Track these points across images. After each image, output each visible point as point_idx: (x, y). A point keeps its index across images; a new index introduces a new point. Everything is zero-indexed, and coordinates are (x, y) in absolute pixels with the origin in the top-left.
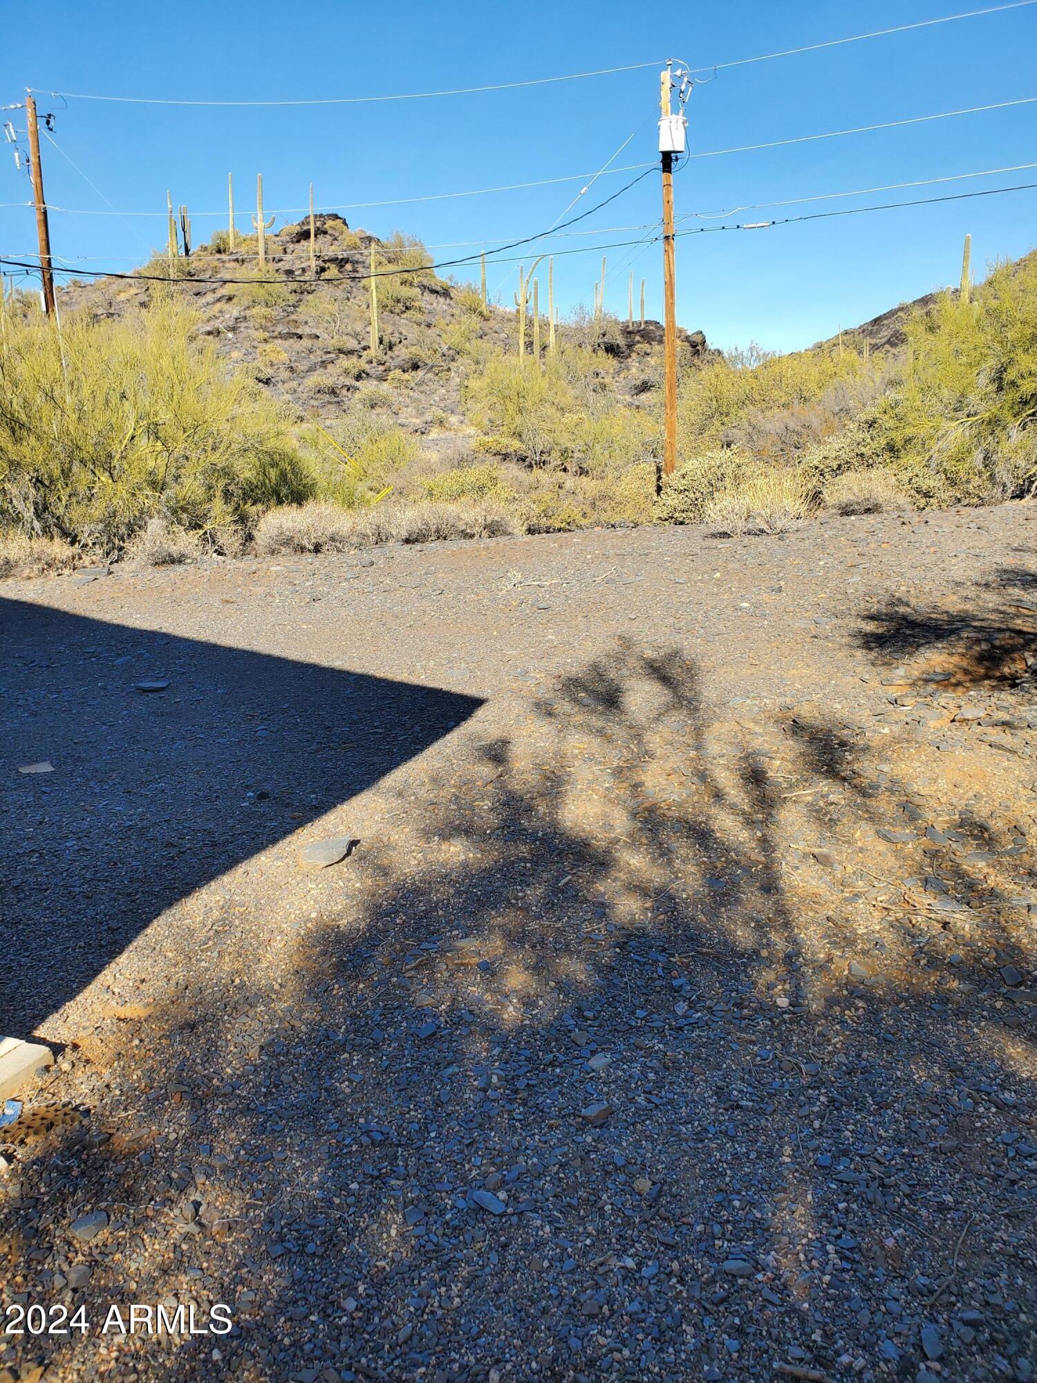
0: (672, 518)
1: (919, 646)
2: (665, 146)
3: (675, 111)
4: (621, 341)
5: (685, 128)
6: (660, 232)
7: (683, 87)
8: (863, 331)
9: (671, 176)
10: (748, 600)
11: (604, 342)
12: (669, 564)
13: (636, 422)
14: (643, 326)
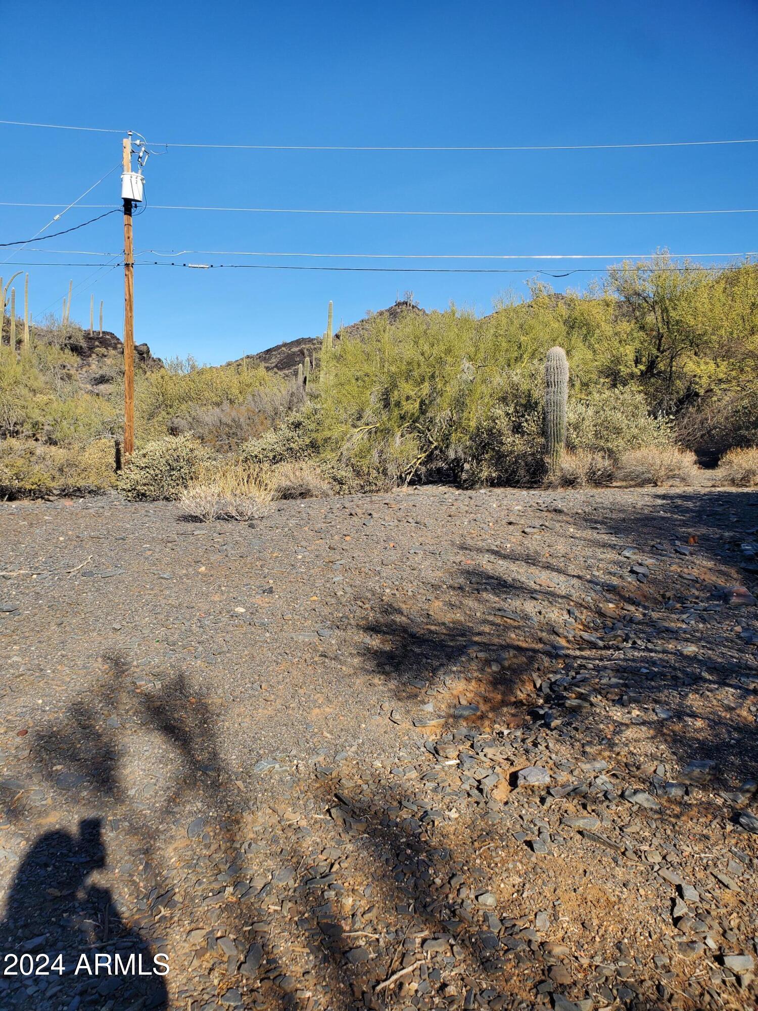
0: (135, 489)
1: (435, 671)
2: (127, 193)
3: (134, 169)
4: (83, 344)
5: (143, 184)
6: (122, 260)
7: (141, 154)
8: (260, 357)
9: (131, 219)
10: (243, 604)
11: (70, 344)
12: (149, 553)
13: (97, 406)
14: (101, 335)
